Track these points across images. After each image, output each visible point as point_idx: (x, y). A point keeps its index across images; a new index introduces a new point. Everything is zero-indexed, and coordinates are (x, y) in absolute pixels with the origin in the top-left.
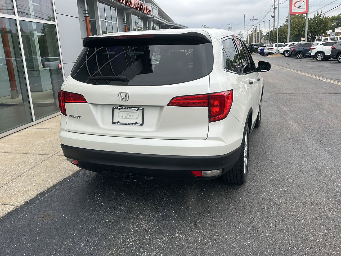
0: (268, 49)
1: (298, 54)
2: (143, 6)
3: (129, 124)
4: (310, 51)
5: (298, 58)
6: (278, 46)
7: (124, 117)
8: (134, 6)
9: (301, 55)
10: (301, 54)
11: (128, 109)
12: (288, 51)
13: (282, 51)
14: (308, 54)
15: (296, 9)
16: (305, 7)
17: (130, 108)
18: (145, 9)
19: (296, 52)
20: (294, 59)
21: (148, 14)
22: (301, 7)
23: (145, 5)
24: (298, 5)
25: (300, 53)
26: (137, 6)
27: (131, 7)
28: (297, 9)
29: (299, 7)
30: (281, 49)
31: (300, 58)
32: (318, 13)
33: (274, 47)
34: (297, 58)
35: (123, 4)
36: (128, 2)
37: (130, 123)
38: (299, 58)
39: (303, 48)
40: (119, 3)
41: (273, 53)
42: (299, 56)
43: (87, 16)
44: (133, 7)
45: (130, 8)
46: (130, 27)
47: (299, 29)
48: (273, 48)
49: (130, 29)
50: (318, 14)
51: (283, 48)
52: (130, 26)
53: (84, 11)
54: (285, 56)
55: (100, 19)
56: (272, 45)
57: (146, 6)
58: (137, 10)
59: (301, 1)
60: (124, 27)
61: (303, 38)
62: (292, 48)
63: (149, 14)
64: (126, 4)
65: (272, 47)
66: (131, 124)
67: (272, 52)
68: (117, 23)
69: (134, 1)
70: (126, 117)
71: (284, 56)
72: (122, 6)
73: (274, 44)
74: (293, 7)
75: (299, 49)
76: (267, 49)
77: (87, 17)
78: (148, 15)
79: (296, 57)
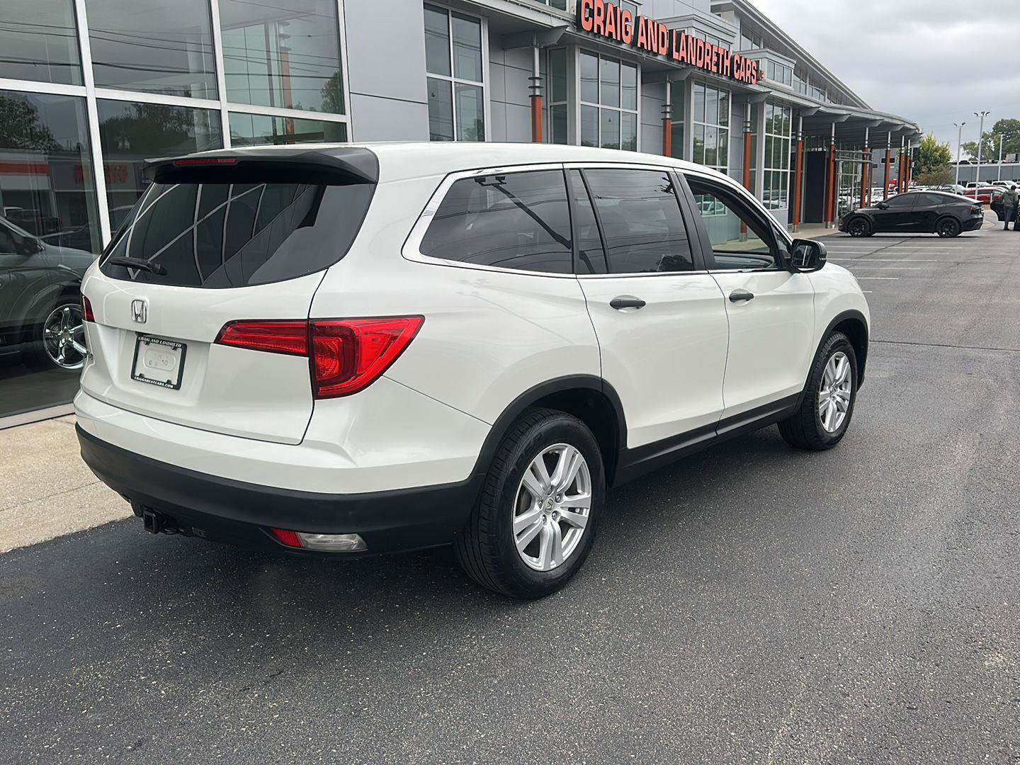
2: (732, 59)
3: (157, 383)
8: (700, 59)
18: (739, 67)
21: (751, 83)
23: (741, 58)
26: (711, 60)
27: (687, 64)
35: (659, 58)
36: (678, 51)
40: (645, 55)
43: (538, 96)
44: (693, 63)
45: (684, 66)
46: (684, 122)
49: (685, 127)
52: (685, 118)
53: (531, 81)
55: (579, 102)
57: (745, 60)
58: (709, 72)
60: (661, 123)
63: (754, 81)
64: (669, 55)
66: (160, 382)
68: (638, 112)
69: (700, 47)
72: (660, 64)
77: (537, 98)
78: (750, 86)
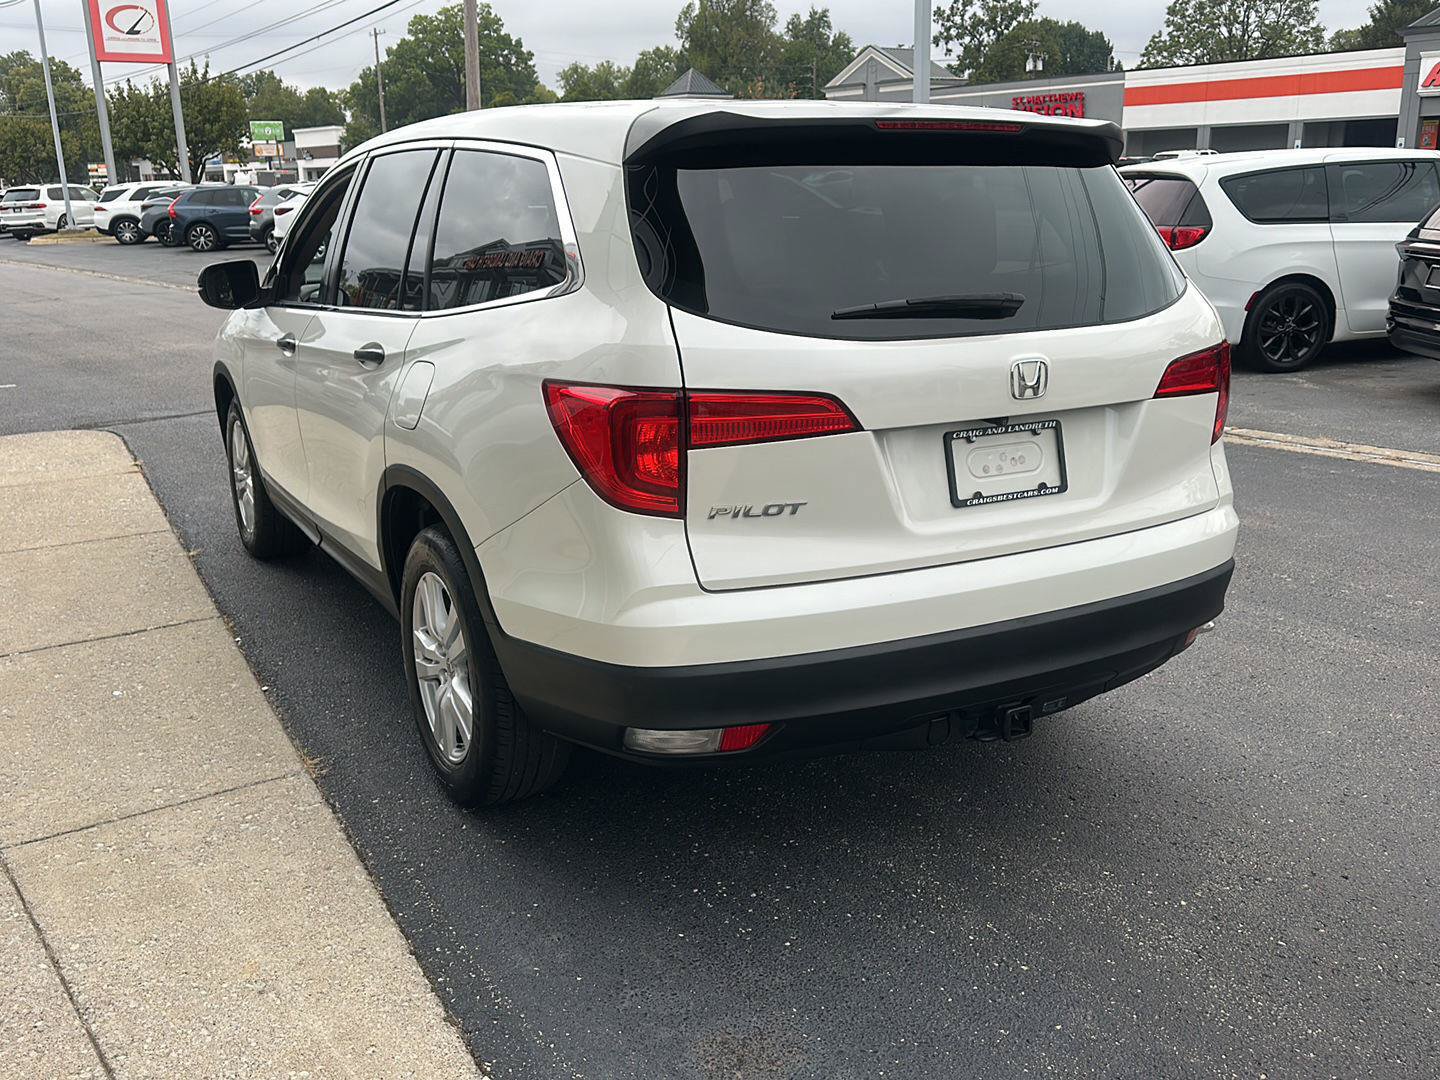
0: (20, 208)
1: (196, 231)
3: (1020, 496)
4: (252, 222)
5: (197, 251)
6: (71, 199)
7: (993, 471)
9: (209, 236)
10: (206, 232)
11: (1006, 432)
12: (133, 219)
13: (103, 220)
14: (247, 232)
15: (119, 39)
16: (156, 33)
17: (1013, 427)
19: (185, 224)
20: (183, 252)
22: (138, 32)
24: (124, 20)
25: (201, 231)
28: (123, 40)
29: (132, 31)
30: (96, 210)
31: (206, 251)
32: (193, 64)
33: (44, 199)
34: (191, 249)
37: (1024, 492)
38: (202, 251)
39: (214, 208)
41: (47, 226)
42: (202, 239)
47: (128, 127)
48: (45, 206)
50: (195, 72)
51: (104, 205)
54: (123, 243)
56: (34, 193)
59: (136, 8)
61: (95, 166)
62: (152, 206)
65: (38, 198)
66: (1025, 494)
67: (40, 225)
70: (1000, 468)
71: (118, 242)
73: (44, 189)
74: (106, 30)
75: (197, 212)
76: (14, 209)
79: (187, 245)
